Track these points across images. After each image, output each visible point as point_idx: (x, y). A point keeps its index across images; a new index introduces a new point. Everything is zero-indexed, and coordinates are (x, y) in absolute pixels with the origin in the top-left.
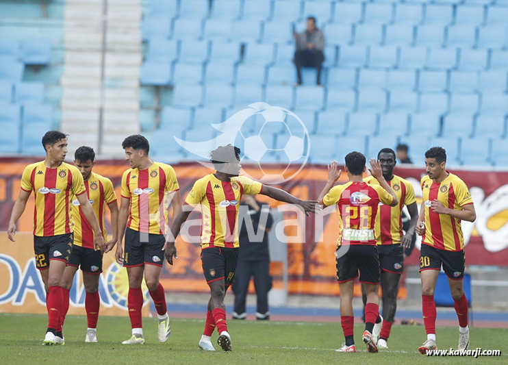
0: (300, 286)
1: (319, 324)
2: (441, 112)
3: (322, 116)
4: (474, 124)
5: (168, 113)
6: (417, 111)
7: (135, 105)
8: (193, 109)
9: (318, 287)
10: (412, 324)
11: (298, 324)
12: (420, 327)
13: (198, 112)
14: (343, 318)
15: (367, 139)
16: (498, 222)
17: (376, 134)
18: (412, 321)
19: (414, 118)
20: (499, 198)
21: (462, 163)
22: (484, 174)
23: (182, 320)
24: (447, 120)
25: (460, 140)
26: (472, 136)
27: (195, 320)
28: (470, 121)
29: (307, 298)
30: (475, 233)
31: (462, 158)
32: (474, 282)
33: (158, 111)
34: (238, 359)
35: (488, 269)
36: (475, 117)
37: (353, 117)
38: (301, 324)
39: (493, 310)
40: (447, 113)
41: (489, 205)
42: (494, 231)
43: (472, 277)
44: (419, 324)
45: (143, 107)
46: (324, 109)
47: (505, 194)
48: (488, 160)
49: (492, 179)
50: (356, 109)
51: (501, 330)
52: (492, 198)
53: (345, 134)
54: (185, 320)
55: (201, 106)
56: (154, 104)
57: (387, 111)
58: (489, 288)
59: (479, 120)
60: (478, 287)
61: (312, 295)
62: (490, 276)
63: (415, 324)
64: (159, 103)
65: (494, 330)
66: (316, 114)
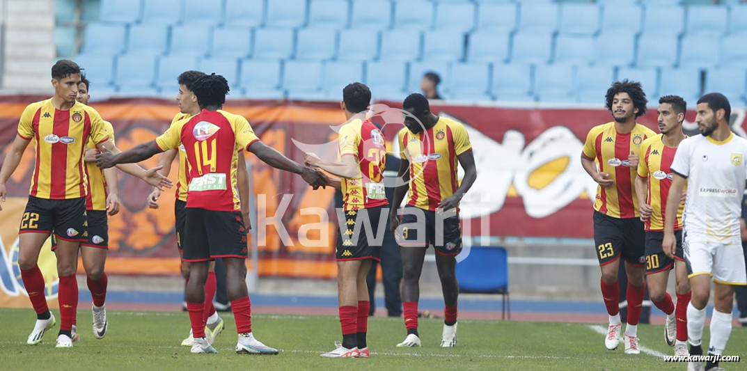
0: (275, 266)
1: (300, 318)
2: (466, 29)
3: (303, 34)
4: (511, 44)
5: (94, 31)
6: (433, 28)
7: (49, 22)
8: (128, 26)
9: (299, 268)
10: (428, 316)
11: (273, 317)
12: (439, 321)
13: (135, 30)
14: (342, 309)
15: (365, 65)
16: (545, 176)
17: (376, 59)
18: (427, 312)
19: (429, 37)
20: (544, 145)
21: (494, 98)
22: (525, 113)
23: (114, 313)
24: (474, 39)
25: (491, 66)
26: (507, 61)
27: (132, 313)
28: (504, 40)
29: (284, 283)
30: (512, 193)
31: (494, 92)
32: (511, 260)
33: (80, 29)
34: (191, 366)
35: (530, 241)
36: (512, 34)
37: (346, 35)
38: (277, 317)
39: (537, 298)
40: (474, 30)
41: (531, 154)
42: (538, 189)
43: (509, 252)
44: (436, 317)
45: (59, 23)
46: (305, 25)
47: (552, 140)
48: (530, 93)
49: (536, 119)
50: (349, 26)
51: (548, 324)
52: (535, 145)
53: (334, 59)
54: (119, 313)
55: (138, 22)
56: (75, 19)
57: (391, 27)
58: (531, 267)
59: (517, 38)
60: (517, 265)
61: (291, 277)
62: (535, 251)
63: (431, 317)
64: (81, 18)
65: (538, 324)
66: (296, 31)
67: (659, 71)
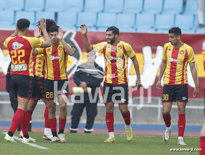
67: (35, 12)
